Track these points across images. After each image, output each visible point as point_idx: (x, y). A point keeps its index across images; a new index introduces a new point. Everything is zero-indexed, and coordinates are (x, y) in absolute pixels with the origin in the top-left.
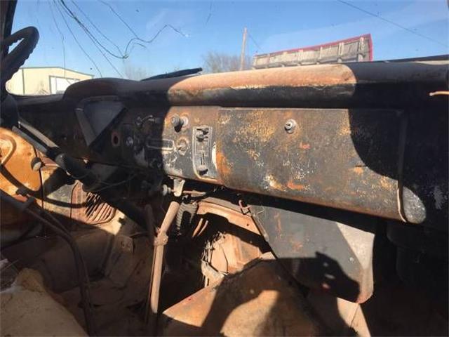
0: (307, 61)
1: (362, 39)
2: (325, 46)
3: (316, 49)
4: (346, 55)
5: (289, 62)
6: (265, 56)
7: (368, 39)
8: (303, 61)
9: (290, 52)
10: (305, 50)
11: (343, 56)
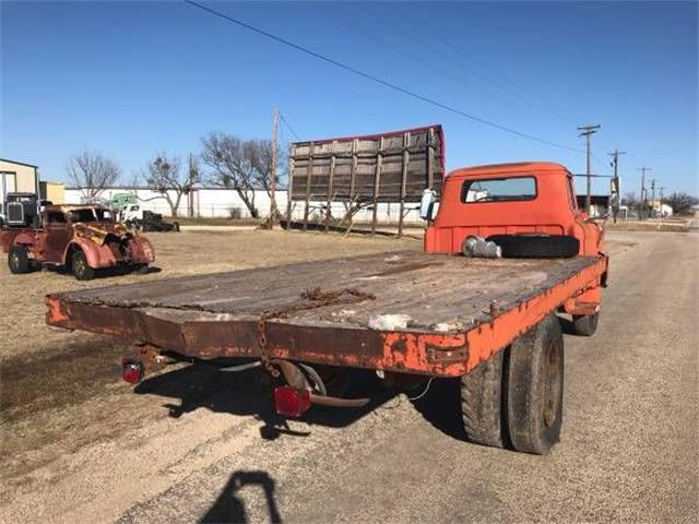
0: (365, 152)
1: (432, 130)
2: (387, 136)
3: (376, 139)
4: (414, 147)
5: (341, 153)
6: (308, 144)
7: (438, 130)
8: (360, 152)
9: (341, 141)
10: (361, 139)
11: (410, 147)
